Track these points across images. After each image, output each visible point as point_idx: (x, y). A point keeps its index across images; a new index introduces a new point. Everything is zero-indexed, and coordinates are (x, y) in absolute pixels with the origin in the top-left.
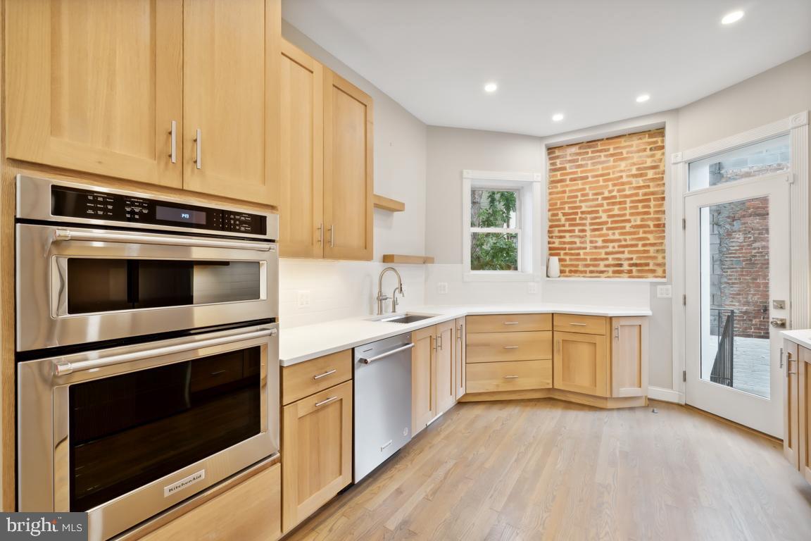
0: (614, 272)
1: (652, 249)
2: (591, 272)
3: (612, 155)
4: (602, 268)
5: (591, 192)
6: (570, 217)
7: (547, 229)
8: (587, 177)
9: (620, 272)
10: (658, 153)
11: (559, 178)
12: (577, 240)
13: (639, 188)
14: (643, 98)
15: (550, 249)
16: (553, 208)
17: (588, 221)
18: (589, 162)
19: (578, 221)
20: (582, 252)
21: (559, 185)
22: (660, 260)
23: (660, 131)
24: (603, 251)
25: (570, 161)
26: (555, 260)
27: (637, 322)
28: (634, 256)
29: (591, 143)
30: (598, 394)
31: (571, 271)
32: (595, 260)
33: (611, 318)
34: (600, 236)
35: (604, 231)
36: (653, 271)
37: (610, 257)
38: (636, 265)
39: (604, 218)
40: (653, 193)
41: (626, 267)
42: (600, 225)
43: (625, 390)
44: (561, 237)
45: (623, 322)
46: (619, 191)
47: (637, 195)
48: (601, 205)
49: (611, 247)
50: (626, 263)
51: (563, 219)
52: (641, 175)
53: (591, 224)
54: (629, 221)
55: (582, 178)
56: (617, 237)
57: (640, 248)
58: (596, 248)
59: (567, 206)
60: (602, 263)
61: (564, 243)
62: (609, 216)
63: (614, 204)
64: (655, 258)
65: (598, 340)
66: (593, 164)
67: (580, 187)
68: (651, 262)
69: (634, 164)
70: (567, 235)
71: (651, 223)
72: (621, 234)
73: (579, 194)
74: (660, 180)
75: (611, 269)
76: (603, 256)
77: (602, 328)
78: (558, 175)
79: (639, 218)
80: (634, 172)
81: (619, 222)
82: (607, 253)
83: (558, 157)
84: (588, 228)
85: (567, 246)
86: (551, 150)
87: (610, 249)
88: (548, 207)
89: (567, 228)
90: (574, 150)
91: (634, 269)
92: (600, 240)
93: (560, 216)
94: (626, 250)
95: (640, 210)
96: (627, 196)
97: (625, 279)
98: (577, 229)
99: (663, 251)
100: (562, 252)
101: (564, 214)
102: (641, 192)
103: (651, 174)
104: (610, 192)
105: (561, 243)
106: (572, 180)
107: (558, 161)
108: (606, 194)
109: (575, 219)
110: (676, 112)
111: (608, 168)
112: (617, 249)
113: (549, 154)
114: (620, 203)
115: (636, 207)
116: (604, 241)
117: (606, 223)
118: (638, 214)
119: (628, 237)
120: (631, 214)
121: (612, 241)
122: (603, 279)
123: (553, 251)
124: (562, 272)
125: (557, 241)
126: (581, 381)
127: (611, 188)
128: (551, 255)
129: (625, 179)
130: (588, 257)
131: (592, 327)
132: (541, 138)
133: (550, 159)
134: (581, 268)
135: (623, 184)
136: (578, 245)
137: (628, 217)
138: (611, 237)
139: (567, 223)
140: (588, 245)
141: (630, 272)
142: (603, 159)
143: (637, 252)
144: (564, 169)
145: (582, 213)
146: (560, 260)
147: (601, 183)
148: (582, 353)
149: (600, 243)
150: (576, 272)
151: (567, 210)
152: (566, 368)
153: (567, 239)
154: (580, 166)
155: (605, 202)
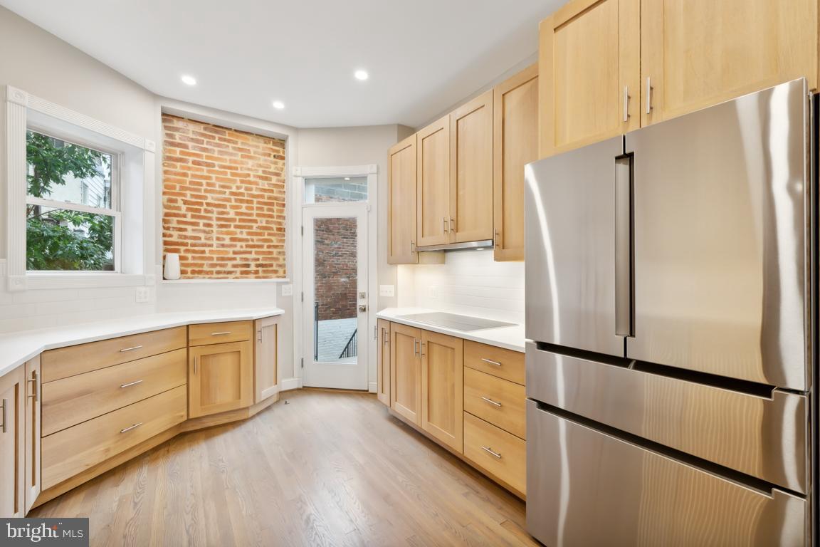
0: (242, 273)
1: (275, 251)
2: (218, 272)
3: (240, 149)
4: (229, 268)
5: (218, 184)
6: (194, 207)
7: (161, 217)
8: (213, 165)
9: (248, 272)
10: (280, 162)
11: (178, 155)
12: (202, 235)
13: (265, 190)
15: (166, 243)
16: (168, 190)
17: (214, 216)
18: (216, 149)
19: (203, 214)
20: (207, 249)
21: (178, 164)
22: (281, 262)
23: (282, 142)
24: (231, 250)
25: (192, 140)
26: (173, 259)
27: (272, 322)
28: (261, 257)
29: (218, 128)
31: (193, 272)
32: (223, 259)
33: (254, 321)
34: (227, 233)
35: (232, 229)
36: (276, 272)
37: (238, 257)
38: (262, 266)
39: (232, 215)
40: (276, 198)
41: (253, 268)
42: (225, 223)
43: (265, 392)
44: (181, 230)
45: (264, 324)
46: (247, 189)
47: (262, 196)
48: (229, 200)
49: (239, 246)
50: (253, 264)
51: (184, 207)
52: (266, 179)
53: (218, 219)
54: (255, 221)
55: (208, 165)
56: (245, 236)
57: (265, 249)
58: (223, 245)
59: (188, 193)
60: (230, 263)
61: (186, 237)
62: (237, 214)
63: (242, 201)
64: (277, 259)
65: (242, 347)
66: (220, 152)
67: (205, 174)
68: (275, 263)
69: (260, 166)
70: (189, 228)
71: (274, 227)
72: (249, 234)
73: (204, 182)
74: (281, 186)
75: (239, 270)
76: (231, 255)
77: (245, 333)
78: (177, 152)
79: (264, 220)
80: (260, 173)
81: (246, 221)
82: (235, 253)
83: (177, 129)
84: (214, 223)
85: (190, 241)
86: (167, 116)
87: (238, 249)
88: (161, 189)
89: (189, 219)
90: (200, 129)
91: (260, 269)
92: (227, 237)
93: (180, 203)
94: (253, 250)
95: (266, 212)
96: (253, 196)
97: (251, 280)
98: (202, 222)
99: (284, 253)
100: (183, 248)
101: (185, 202)
102: (266, 194)
103: (274, 180)
104: (238, 188)
105: (180, 237)
106: (194, 162)
107: (177, 135)
108: (234, 190)
109: (199, 211)
110: (297, 130)
111: (235, 162)
112: (244, 249)
113: (164, 121)
114: (248, 202)
115: (261, 209)
116: (232, 239)
117: (234, 220)
118: (264, 216)
119: (255, 238)
120: (258, 215)
121: (240, 240)
122: (230, 280)
123: (169, 246)
124: (183, 272)
125: (175, 234)
126: (224, 398)
127: (239, 184)
128: (167, 250)
129: (252, 179)
130: (215, 256)
131: (234, 334)
132: (155, 97)
133: (166, 127)
134: (206, 268)
135: (250, 183)
136: (203, 241)
137: (254, 217)
138: (239, 236)
139: (189, 214)
140: (215, 242)
141: (257, 272)
142: (231, 150)
143: (263, 253)
144: (186, 146)
145: (208, 204)
146: (181, 258)
147: (229, 176)
148: (224, 367)
149: (227, 242)
150: (200, 272)
151: (188, 198)
152: (206, 388)
153: (189, 233)
154: (205, 150)
155: (233, 198)
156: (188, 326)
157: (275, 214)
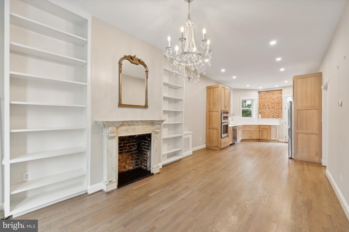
0: (273, 117)
1: (280, 113)
2: (268, 117)
3: (272, 94)
4: (270, 117)
5: (268, 101)
6: (263, 106)
7: (258, 108)
9: (274, 117)
10: (281, 94)
12: (265, 111)
13: (277, 101)
14: (277, 86)
16: (260, 104)
21: (261, 99)
22: (282, 115)
23: (281, 90)
24: (270, 113)
25: (263, 95)
26: (260, 115)
27: (276, 126)
29: (268, 91)
30: (268, 139)
31: (263, 117)
33: (270, 126)
35: (271, 109)
36: (280, 117)
37: (272, 114)
38: (277, 116)
39: (271, 107)
40: (280, 102)
41: (275, 116)
42: (269, 108)
43: (273, 139)
45: (273, 126)
46: (273, 101)
47: (277, 102)
48: (270, 104)
52: (278, 98)
55: (266, 98)
56: (273, 110)
60: (270, 116)
62: (272, 106)
65: (268, 130)
66: (268, 96)
68: (280, 115)
69: (276, 96)
70: (263, 110)
71: (280, 108)
72: (274, 110)
73: (265, 101)
74: (282, 99)
76: (270, 114)
77: (269, 128)
78: (261, 97)
79: (277, 107)
80: (277, 98)
81: (273, 107)
84: (267, 108)
86: (259, 92)
87: (272, 113)
88: (258, 104)
89: (263, 108)
90: (264, 92)
91: (277, 117)
92: (270, 111)
93: (261, 106)
94: (275, 113)
95: (278, 105)
96: (275, 102)
97: (275, 119)
98: (265, 108)
99: (282, 113)
100: (262, 113)
102: (278, 102)
103: (280, 98)
106: (264, 98)
107: (261, 94)
108: (271, 102)
110: (284, 87)
111: (271, 96)
114: (274, 104)
115: (277, 105)
116: (271, 111)
118: (277, 106)
120: (276, 106)
121: (272, 111)
122: (270, 119)
123: (260, 113)
124: (261, 117)
125: (260, 111)
126: (265, 137)
129: (275, 99)
130: (267, 114)
131: (267, 127)
132: (257, 90)
133: (259, 94)
134: (266, 117)
136: (265, 112)
138: (272, 110)
140: (267, 112)
141: (276, 117)
142: (270, 95)
143: (277, 113)
144: (262, 96)
145: (266, 105)
146: (261, 115)
147: (270, 100)
148: (265, 132)
149: (270, 112)
151: (263, 105)
152: (262, 135)
153: (263, 111)
154: (265, 96)
155: (271, 103)
156: (259, 125)
157: (280, 105)
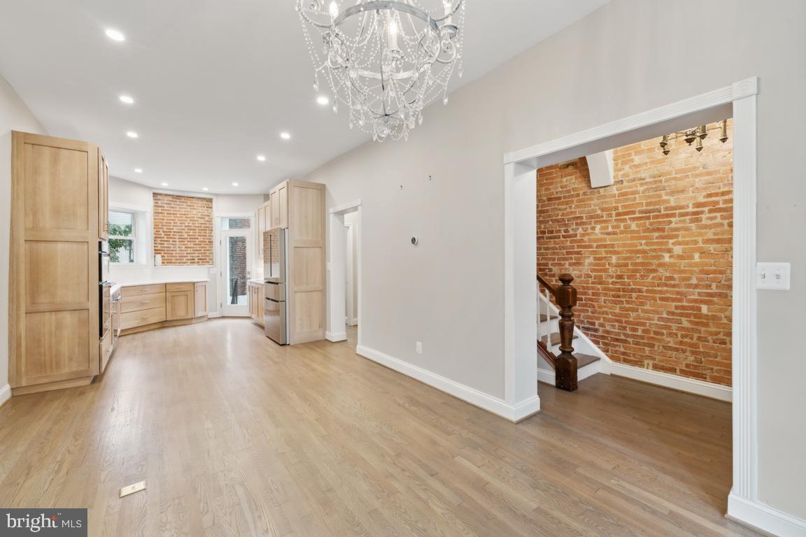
0: (191, 263)
1: (208, 252)
2: (179, 263)
3: (189, 206)
4: (185, 261)
5: (179, 222)
6: (167, 234)
7: (153, 238)
8: (176, 214)
9: (194, 263)
10: (210, 210)
11: (160, 211)
12: (172, 246)
13: (202, 224)
14: (205, 189)
15: (155, 250)
16: (156, 226)
17: (177, 237)
18: (178, 207)
19: (172, 236)
20: (174, 252)
21: (160, 215)
22: (211, 257)
23: (210, 200)
24: (185, 252)
25: (167, 204)
26: (159, 257)
27: (204, 284)
28: (200, 255)
29: (178, 197)
30: (189, 317)
31: (168, 263)
32: (181, 257)
33: (194, 283)
34: (184, 245)
35: (186, 243)
36: (208, 262)
37: (189, 255)
38: (201, 259)
39: (186, 236)
40: (208, 227)
41: (196, 260)
42: (182, 240)
43: (200, 313)
44: (162, 244)
45: (199, 284)
46: (193, 224)
47: (201, 227)
48: (184, 230)
49: (189, 251)
50: (196, 259)
51: (163, 234)
52: (203, 218)
53: (179, 238)
54: (197, 239)
55: (174, 214)
56: (192, 246)
57: (203, 251)
58: (181, 250)
59: (165, 227)
60: (185, 258)
61: (164, 247)
62: (188, 236)
63: (190, 229)
64: (209, 256)
65: (189, 293)
66: (180, 208)
67: (173, 218)
68: (207, 258)
69: (199, 212)
70: (166, 243)
71: (207, 241)
72: (194, 244)
73: (172, 222)
74: (210, 221)
75: (189, 261)
76: (185, 255)
77: (190, 288)
79: (202, 238)
80: (200, 216)
81: (193, 239)
82: (187, 253)
83: (159, 200)
84: (177, 240)
85: (166, 249)
86: (155, 194)
87: (189, 252)
88: (153, 226)
89: (165, 239)
90: (170, 198)
91: (200, 261)
92: (184, 247)
93: (161, 232)
94: (196, 252)
95: (203, 234)
96: (196, 227)
97: (196, 266)
98: (171, 240)
99: (212, 253)
100: (163, 252)
101: (164, 232)
102: (203, 226)
103: (207, 218)
104: (189, 223)
105: (161, 247)
106: (167, 214)
107: (159, 202)
108: (187, 224)
109: (169, 235)
110: (217, 195)
111: (188, 212)
112: (192, 252)
113: (154, 196)
114: (194, 229)
115: (200, 233)
116: (186, 247)
117: (187, 238)
118: (202, 236)
119: (197, 246)
120: (199, 236)
121: (190, 248)
122: (185, 266)
123: (157, 251)
124: (163, 263)
125: (159, 246)
126: (181, 313)
127: (189, 221)
128: (155, 253)
129: (195, 219)
130: (178, 255)
131: (185, 288)
132: (151, 188)
133: (155, 199)
134: (173, 261)
135: (195, 221)
136: (172, 249)
137: (197, 237)
138: (189, 246)
139: (166, 237)
140: (178, 249)
141: (198, 262)
142: (185, 206)
143: (202, 253)
144: (163, 207)
145: (174, 232)
146: (162, 256)
147: (184, 219)
148: (181, 300)
149: (183, 249)
150: (171, 263)
151: (165, 230)
152: (173, 309)
153: (165, 245)
154: (173, 207)
155: (186, 228)
156: (166, 284)
157: (208, 235)
